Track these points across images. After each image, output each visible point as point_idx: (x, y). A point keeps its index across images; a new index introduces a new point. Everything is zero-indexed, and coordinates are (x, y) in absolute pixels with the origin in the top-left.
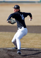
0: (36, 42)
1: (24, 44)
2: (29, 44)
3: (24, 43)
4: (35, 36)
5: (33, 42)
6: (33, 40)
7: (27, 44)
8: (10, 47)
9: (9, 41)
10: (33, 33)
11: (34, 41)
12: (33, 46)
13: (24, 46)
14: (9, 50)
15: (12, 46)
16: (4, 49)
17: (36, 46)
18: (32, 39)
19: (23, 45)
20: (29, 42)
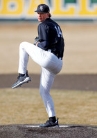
0: (93, 111)
1: (64, 115)
2: (77, 116)
3: (66, 112)
4: (91, 98)
5: (87, 112)
6: (86, 107)
7: (73, 116)
8: (34, 122)
9: (32, 109)
10: (86, 90)
11: (89, 110)
12: (85, 121)
13: (65, 121)
14: (31, 130)
15: (39, 119)
16: (19, 128)
17: (91, 120)
18: (83, 104)
19: (64, 118)
20: (76, 111)
